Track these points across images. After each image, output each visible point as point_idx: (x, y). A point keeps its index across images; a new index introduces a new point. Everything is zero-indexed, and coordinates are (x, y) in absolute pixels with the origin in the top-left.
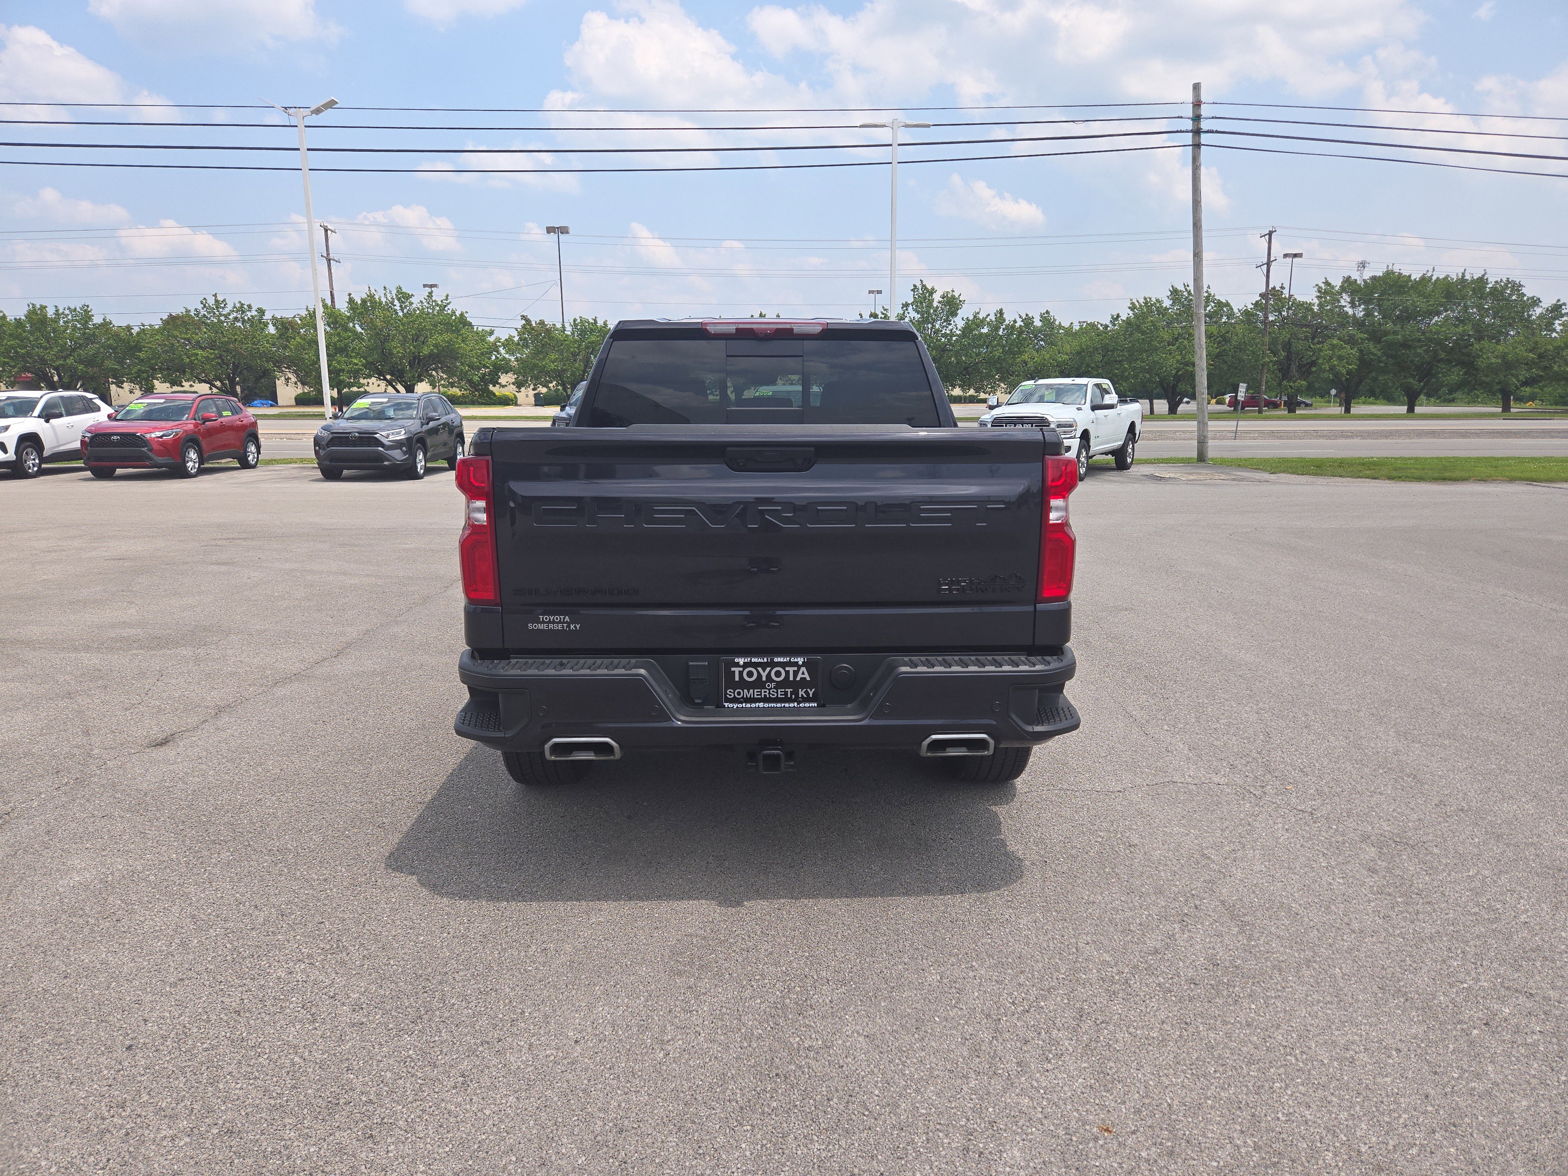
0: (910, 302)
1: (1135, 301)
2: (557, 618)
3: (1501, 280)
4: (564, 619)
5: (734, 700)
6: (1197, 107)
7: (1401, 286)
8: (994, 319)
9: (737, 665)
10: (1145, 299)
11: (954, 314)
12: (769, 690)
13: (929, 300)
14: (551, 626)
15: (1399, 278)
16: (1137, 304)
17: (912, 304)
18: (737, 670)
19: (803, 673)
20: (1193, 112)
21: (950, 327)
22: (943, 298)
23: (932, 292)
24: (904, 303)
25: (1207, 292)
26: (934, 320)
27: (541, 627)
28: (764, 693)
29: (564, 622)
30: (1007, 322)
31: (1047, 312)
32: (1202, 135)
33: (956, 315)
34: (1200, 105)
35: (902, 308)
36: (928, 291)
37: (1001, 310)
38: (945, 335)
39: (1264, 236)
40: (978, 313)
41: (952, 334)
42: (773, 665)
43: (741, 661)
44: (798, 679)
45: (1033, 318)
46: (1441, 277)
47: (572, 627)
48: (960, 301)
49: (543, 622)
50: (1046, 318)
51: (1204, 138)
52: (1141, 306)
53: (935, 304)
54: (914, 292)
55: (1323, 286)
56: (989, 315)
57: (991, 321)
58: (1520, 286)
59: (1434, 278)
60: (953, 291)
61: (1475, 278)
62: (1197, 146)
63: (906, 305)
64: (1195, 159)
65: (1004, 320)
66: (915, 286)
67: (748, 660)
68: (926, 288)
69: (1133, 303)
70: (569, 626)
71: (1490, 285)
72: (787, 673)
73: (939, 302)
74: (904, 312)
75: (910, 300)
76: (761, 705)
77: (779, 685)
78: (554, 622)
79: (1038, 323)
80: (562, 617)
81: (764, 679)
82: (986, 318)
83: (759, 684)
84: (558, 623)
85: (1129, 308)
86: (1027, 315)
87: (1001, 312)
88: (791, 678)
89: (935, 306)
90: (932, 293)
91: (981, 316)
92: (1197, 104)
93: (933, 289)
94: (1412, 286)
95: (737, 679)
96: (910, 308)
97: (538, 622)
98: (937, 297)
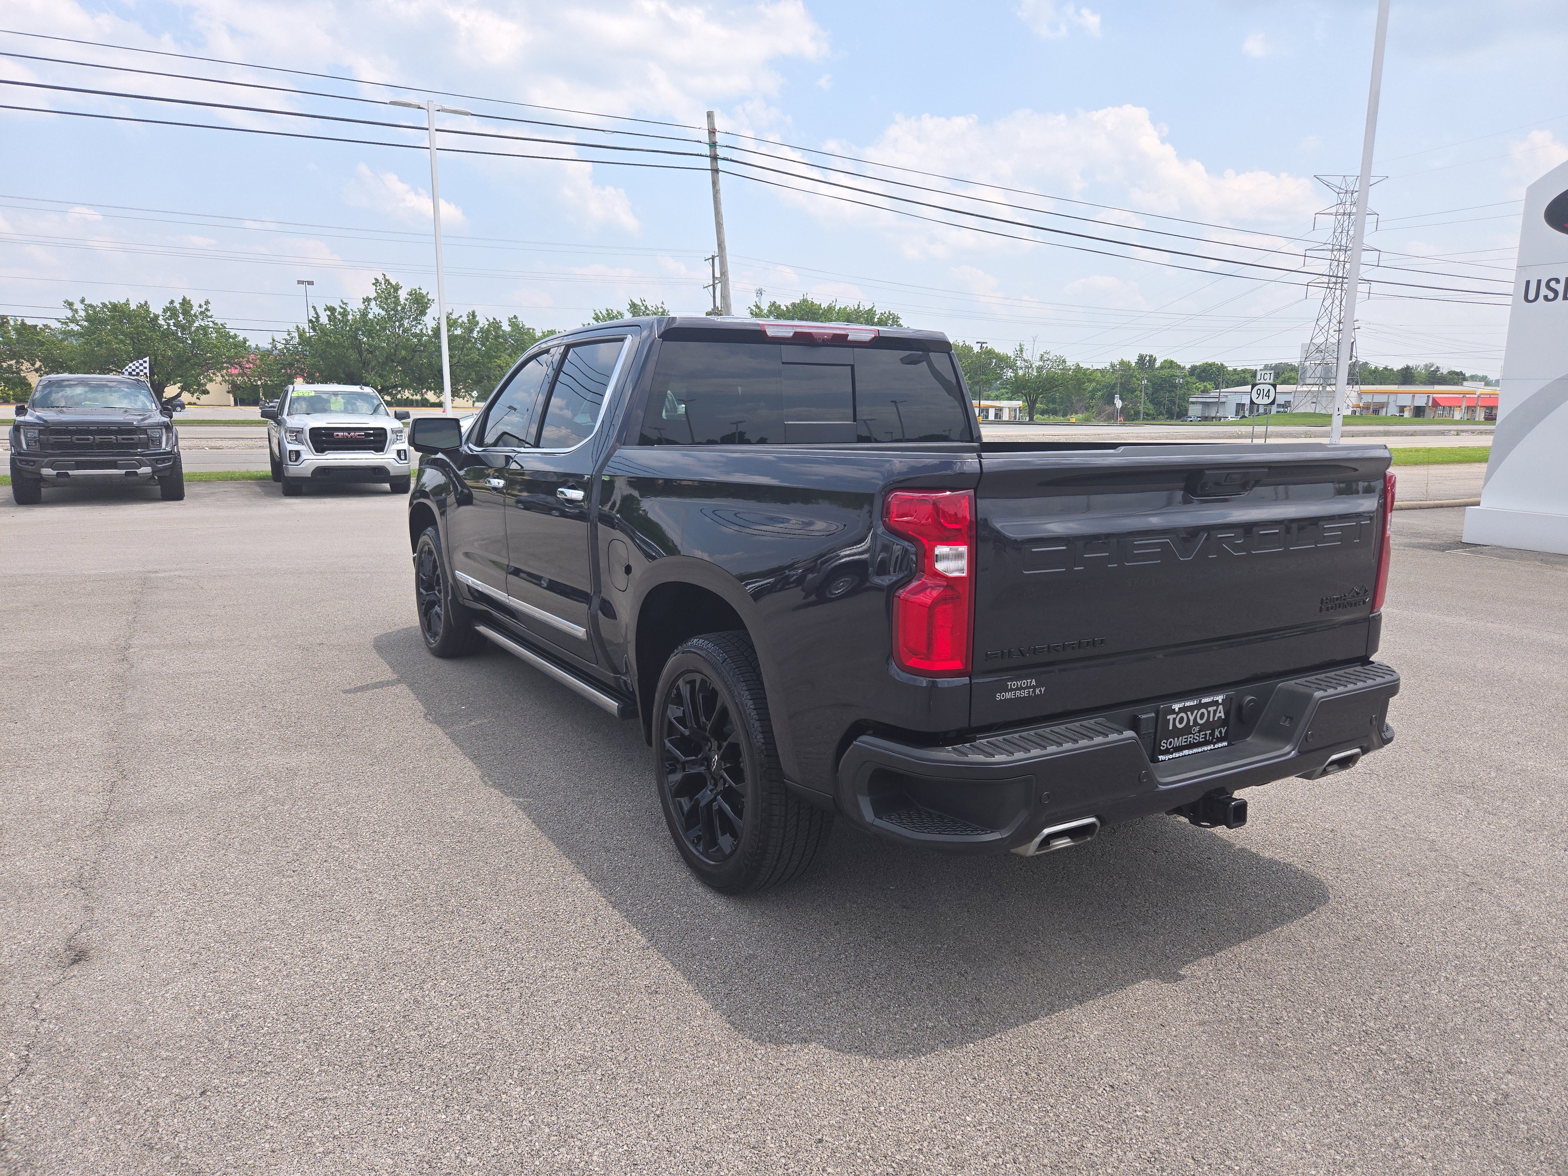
0: (372, 297)
1: (598, 312)
2: (1023, 683)
3: (885, 313)
4: (1031, 682)
5: (1167, 752)
6: (712, 134)
7: (814, 313)
8: (466, 321)
9: (1173, 712)
10: (607, 310)
11: (423, 313)
12: (1194, 734)
13: (395, 297)
14: (1018, 693)
15: (812, 306)
16: (600, 315)
17: (375, 299)
18: (1171, 717)
19: (1220, 712)
20: (710, 139)
21: (420, 327)
22: (410, 295)
23: (396, 288)
24: (365, 298)
25: (662, 307)
26: (402, 318)
27: (1008, 695)
28: (1190, 739)
29: (1030, 687)
30: (481, 325)
31: (515, 317)
32: (719, 161)
33: (425, 314)
34: (714, 133)
35: (364, 303)
36: (392, 286)
37: (474, 312)
38: (415, 335)
39: (708, 259)
40: (451, 314)
41: (422, 335)
42: (1200, 706)
43: (1176, 707)
44: (1216, 719)
45: (500, 322)
46: (843, 307)
47: (1037, 691)
48: (428, 300)
49: (1012, 690)
50: (514, 322)
51: (721, 164)
52: (604, 317)
53: (402, 301)
54: (376, 286)
55: (754, 308)
56: (461, 316)
57: (463, 322)
58: (898, 318)
59: (837, 308)
60: (420, 289)
61: (867, 309)
62: (715, 171)
63: (367, 300)
64: (715, 183)
65: (478, 323)
66: (376, 279)
67: (1181, 705)
68: (390, 283)
69: (596, 314)
70: (1034, 692)
71: (878, 316)
72: (1209, 712)
73: (407, 300)
74: (367, 308)
75: (373, 295)
76: (1186, 752)
77: (1203, 728)
78: (1021, 688)
79: (506, 328)
80: (1029, 681)
81: (1191, 724)
82: (458, 319)
83: (1187, 730)
84: (1024, 689)
85: (594, 318)
86: (494, 319)
87: (474, 315)
88: (1211, 720)
89: (402, 303)
90: (398, 290)
91: (454, 317)
92: (712, 132)
93: (397, 284)
94: (822, 313)
95: (1171, 728)
96: (373, 303)
97: (1007, 690)
98: (403, 295)
